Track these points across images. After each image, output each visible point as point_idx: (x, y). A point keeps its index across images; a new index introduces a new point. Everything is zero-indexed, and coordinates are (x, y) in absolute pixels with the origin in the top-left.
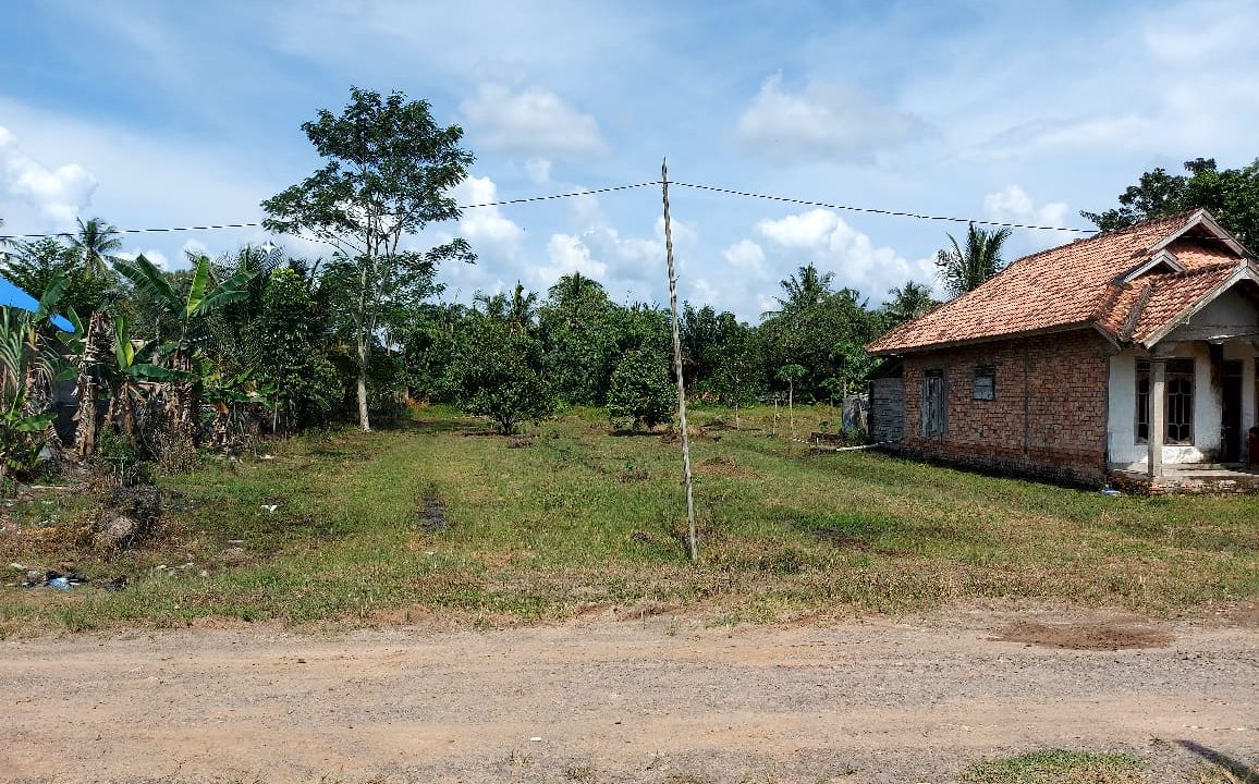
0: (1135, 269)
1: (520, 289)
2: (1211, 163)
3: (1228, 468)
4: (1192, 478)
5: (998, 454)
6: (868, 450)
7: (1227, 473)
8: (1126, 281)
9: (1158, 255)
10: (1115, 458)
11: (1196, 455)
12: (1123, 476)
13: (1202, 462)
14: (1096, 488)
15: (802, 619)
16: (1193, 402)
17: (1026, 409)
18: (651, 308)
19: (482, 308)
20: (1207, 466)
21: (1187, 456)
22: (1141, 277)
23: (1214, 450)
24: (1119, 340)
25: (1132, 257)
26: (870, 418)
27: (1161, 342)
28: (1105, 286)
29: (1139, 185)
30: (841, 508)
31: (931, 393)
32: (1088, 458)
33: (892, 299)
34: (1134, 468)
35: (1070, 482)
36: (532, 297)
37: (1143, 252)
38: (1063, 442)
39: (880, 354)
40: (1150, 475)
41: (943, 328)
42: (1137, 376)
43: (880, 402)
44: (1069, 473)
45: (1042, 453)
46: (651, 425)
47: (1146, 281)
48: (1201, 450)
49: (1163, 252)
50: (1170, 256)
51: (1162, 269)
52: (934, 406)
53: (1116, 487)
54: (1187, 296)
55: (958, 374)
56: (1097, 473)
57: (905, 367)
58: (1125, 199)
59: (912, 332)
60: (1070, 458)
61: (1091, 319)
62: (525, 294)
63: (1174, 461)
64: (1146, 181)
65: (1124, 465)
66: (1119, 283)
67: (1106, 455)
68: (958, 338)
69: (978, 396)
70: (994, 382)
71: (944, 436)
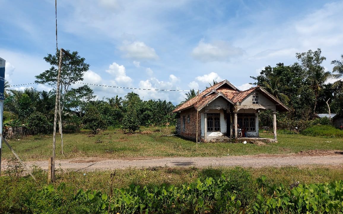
1: (117, 96)
2: (283, 64)
3: (228, 137)
8: (206, 96)
9: (213, 90)
11: (221, 134)
13: (222, 136)
16: (220, 123)
17: (193, 125)
19: (108, 102)
20: (223, 137)
21: (219, 134)
23: (225, 133)
26: (177, 128)
28: (201, 97)
29: (264, 70)
36: (121, 98)
42: (207, 117)
43: (178, 124)
46: (134, 131)
48: (222, 133)
50: (215, 91)
52: (184, 125)
55: (186, 117)
57: (180, 116)
58: (262, 73)
61: (193, 105)
62: (118, 98)
63: (216, 135)
64: (266, 68)
67: (201, 135)
69: (188, 122)
70: (190, 119)
71: (185, 131)
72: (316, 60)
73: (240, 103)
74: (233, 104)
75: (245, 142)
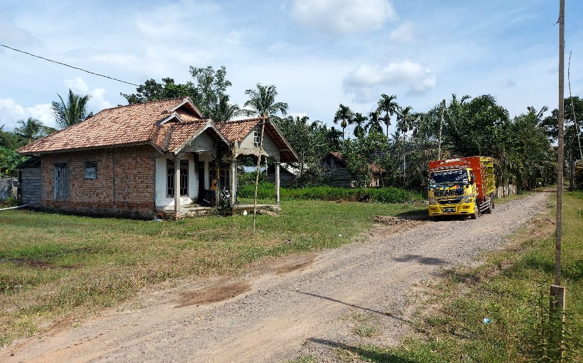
0: (164, 119)
2: (172, 81)
3: (202, 206)
4: (191, 211)
5: (99, 206)
6: (19, 209)
7: (202, 208)
8: (161, 124)
9: (173, 114)
10: (157, 204)
11: (189, 201)
12: (163, 212)
13: (192, 204)
14: (151, 219)
15: (57, 324)
16: (188, 179)
17: (114, 183)
21: (186, 202)
22: (167, 123)
23: (196, 199)
24: (162, 151)
25: (162, 114)
26: (19, 191)
27: (180, 152)
28: (152, 126)
29: (145, 85)
30: (23, 244)
31: (59, 175)
32: (145, 205)
33: (19, 126)
34: (167, 208)
35: (138, 217)
37: (166, 112)
38: (134, 198)
39: (26, 155)
40: (175, 211)
41: (66, 141)
42: (167, 167)
43: (26, 181)
44: (137, 213)
45: (123, 205)
47: (169, 125)
48: (191, 199)
49: (175, 113)
50: (178, 115)
51: (175, 120)
52: (62, 182)
53: (161, 218)
54: (188, 133)
55: (76, 166)
56: (151, 212)
57: (42, 161)
58: (139, 90)
59: (46, 143)
60: (137, 205)
61: (149, 140)
63: (183, 204)
65: (162, 207)
66: (158, 124)
67: (155, 203)
68: (77, 147)
69: (88, 177)
70: (97, 170)
71: (68, 198)
72: (219, 83)
73: (239, 143)
74: (229, 144)
75: (245, 213)
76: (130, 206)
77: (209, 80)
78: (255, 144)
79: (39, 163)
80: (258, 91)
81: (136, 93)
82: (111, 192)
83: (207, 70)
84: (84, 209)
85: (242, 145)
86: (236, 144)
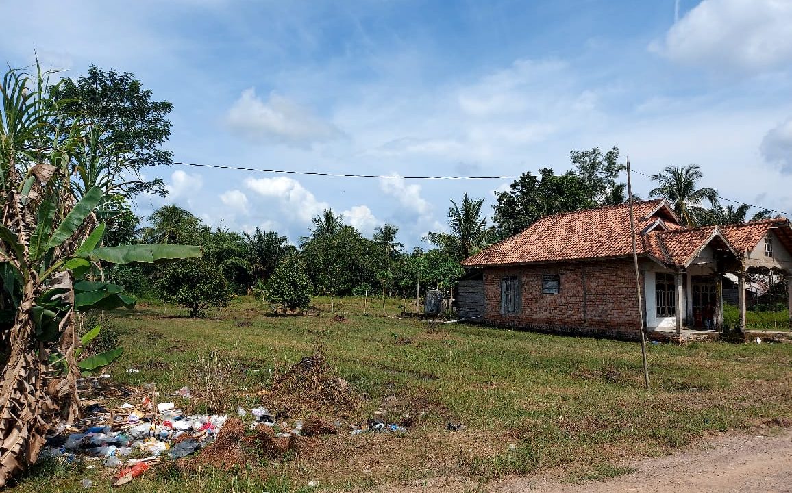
0: (648, 227)
2: (551, 171)
5: (564, 323)
8: (646, 233)
9: (657, 221)
12: (657, 333)
17: (584, 299)
18: (222, 231)
22: (652, 231)
24: (666, 264)
25: (639, 221)
26: (455, 304)
31: (508, 289)
32: (632, 325)
34: (657, 330)
35: (621, 338)
37: (644, 219)
38: (614, 316)
40: (678, 333)
41: (521, 253)
42: (656, 282)
43: (463, 294)
44: (618, 333)
45: (598, 323)
49: (659, 220)
50: (662, 222)
52: (511, 296)
55: (530, 279)
57: (485, 274)
58: (513, 186)
60: (618, 325)
61: (647, 252)
67: (644, 323)
69: (548, 291)
70: (559, 284)
71: (520, 313)
72: (608, 169)
73: (749, 252)
74: (736, 254)
75: (759, 341)
76: (609, 326)
77: (594, 166)
78: (766, 254)
79: (481, 275)
80: (669, 175)
81: (509, 190)
82: (581, 309)
83: (591, 153)
84: (544, 326)
85: (753, 255)
86: (746, 255)
